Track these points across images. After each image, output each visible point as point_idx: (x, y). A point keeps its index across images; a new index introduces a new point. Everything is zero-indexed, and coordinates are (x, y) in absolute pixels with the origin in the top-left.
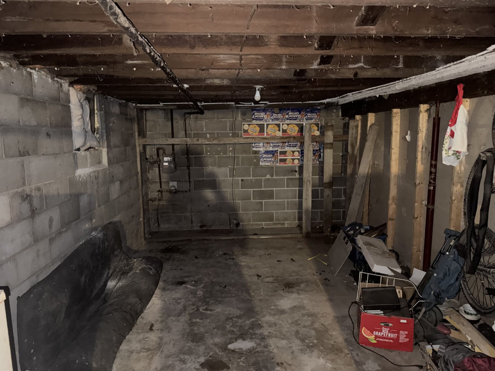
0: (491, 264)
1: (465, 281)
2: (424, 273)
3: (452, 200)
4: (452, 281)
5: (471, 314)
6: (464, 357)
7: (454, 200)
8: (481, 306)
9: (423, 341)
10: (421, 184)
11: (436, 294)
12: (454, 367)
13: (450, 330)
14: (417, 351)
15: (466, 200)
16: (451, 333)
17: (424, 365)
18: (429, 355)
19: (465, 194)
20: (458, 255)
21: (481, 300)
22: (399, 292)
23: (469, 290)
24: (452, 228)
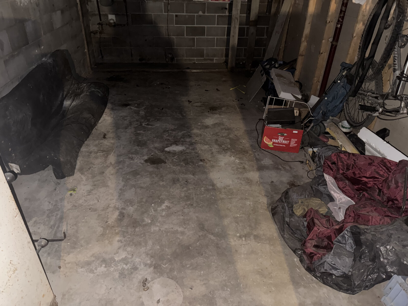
0: (370, 90)
1: (347, 103)
2: (318, 99)
3: (353, 36)
4: (338, 104)
5: (346, 128)
6: (333, 153)
7: (355, 37)
8: (354, 122)
9: (307, 146)
10: (331, 22)
11: (324, 113)
12: (324, 159)
13: (328, 139)
14: (302, 152)
15: (364, 35)
16: (328, 141)
17: (305, 161)
18: (310, 155)
19: (364, 30)
20: (347, 83)
21: (355, 117)
22: (297, 112)
23: (349, 110)
24: (348, 62)
